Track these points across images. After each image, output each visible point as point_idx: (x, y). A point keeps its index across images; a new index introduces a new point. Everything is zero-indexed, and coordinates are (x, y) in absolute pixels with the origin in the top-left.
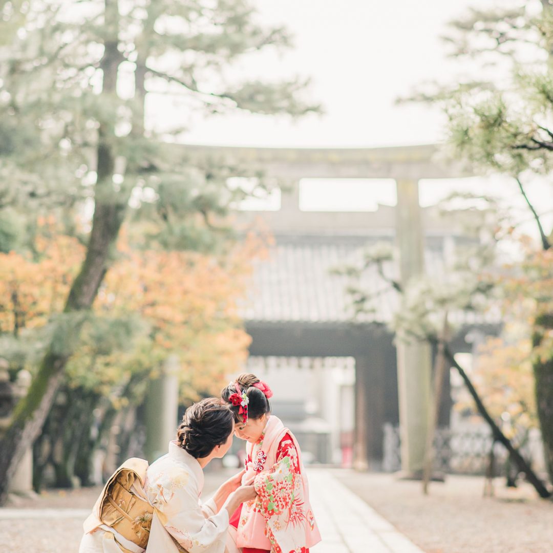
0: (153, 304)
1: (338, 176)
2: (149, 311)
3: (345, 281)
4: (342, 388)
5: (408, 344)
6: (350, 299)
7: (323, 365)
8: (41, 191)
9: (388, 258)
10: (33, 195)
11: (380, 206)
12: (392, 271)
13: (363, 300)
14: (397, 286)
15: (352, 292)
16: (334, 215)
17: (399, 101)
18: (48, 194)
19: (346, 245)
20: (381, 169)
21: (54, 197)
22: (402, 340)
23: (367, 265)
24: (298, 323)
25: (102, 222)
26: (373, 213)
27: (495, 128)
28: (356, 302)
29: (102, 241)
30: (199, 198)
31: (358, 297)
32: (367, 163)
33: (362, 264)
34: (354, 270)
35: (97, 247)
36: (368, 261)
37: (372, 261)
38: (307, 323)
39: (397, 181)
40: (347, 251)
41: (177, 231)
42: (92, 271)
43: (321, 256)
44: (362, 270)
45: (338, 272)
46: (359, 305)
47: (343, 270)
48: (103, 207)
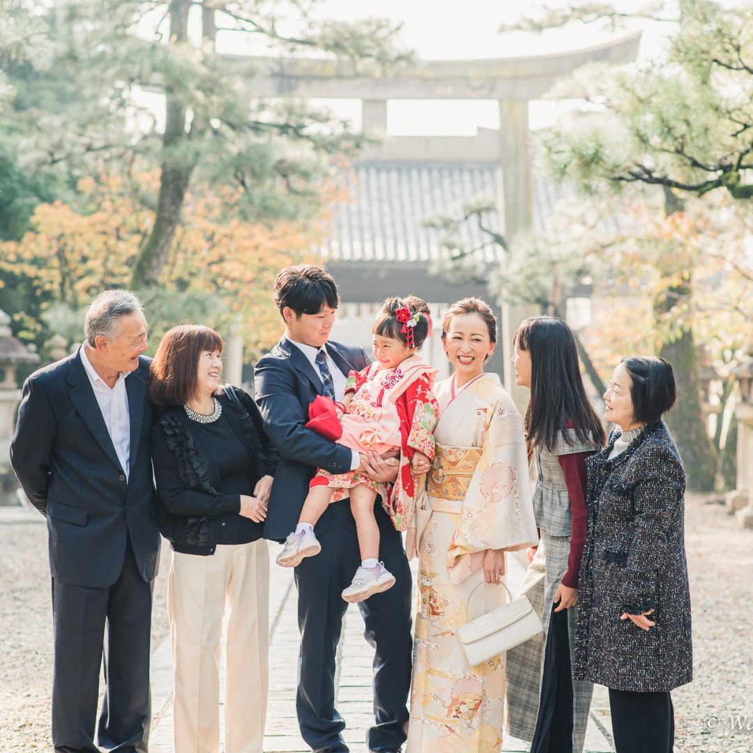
0: (221, 260)
1: (431, 96)
2: (215, 269)
3: (443, 234)
5: (513, 304)
6: (446, 254)
8: (97, 144)
9: (489, 209)
10: (89, 148)
11: (479, 128)
12: (497, 223)
13: (462, 255)
14: (498, 240)
15: (451, 246)
17: (503, 29)
18: (107, 147)
19: (440, 170)
20: (482, 87)
21: (115, 151)
22: (506, 300)
23: (466, 218)
24: (382, 262)
25: (171, 186)
26: (471, 139)
27: (593, 166)
28: (454, 259)
29: (173, 208)
30: (281, 162)
31: (456, 253)
32: (466, 79)
33: (461, 216)
34: (452, 221)
35: (166, 215)
36: (468, 213)
37: (472, 212)
38: (393, 262)
39: (501, 102)
40: (441, 177)
41: (257, 201)
42: (162, 242)
43: (410, 181)
44: (459, 222)
45: (432, 225)
46: (457, 262)
47: (438, 222)
48: (173, 171)
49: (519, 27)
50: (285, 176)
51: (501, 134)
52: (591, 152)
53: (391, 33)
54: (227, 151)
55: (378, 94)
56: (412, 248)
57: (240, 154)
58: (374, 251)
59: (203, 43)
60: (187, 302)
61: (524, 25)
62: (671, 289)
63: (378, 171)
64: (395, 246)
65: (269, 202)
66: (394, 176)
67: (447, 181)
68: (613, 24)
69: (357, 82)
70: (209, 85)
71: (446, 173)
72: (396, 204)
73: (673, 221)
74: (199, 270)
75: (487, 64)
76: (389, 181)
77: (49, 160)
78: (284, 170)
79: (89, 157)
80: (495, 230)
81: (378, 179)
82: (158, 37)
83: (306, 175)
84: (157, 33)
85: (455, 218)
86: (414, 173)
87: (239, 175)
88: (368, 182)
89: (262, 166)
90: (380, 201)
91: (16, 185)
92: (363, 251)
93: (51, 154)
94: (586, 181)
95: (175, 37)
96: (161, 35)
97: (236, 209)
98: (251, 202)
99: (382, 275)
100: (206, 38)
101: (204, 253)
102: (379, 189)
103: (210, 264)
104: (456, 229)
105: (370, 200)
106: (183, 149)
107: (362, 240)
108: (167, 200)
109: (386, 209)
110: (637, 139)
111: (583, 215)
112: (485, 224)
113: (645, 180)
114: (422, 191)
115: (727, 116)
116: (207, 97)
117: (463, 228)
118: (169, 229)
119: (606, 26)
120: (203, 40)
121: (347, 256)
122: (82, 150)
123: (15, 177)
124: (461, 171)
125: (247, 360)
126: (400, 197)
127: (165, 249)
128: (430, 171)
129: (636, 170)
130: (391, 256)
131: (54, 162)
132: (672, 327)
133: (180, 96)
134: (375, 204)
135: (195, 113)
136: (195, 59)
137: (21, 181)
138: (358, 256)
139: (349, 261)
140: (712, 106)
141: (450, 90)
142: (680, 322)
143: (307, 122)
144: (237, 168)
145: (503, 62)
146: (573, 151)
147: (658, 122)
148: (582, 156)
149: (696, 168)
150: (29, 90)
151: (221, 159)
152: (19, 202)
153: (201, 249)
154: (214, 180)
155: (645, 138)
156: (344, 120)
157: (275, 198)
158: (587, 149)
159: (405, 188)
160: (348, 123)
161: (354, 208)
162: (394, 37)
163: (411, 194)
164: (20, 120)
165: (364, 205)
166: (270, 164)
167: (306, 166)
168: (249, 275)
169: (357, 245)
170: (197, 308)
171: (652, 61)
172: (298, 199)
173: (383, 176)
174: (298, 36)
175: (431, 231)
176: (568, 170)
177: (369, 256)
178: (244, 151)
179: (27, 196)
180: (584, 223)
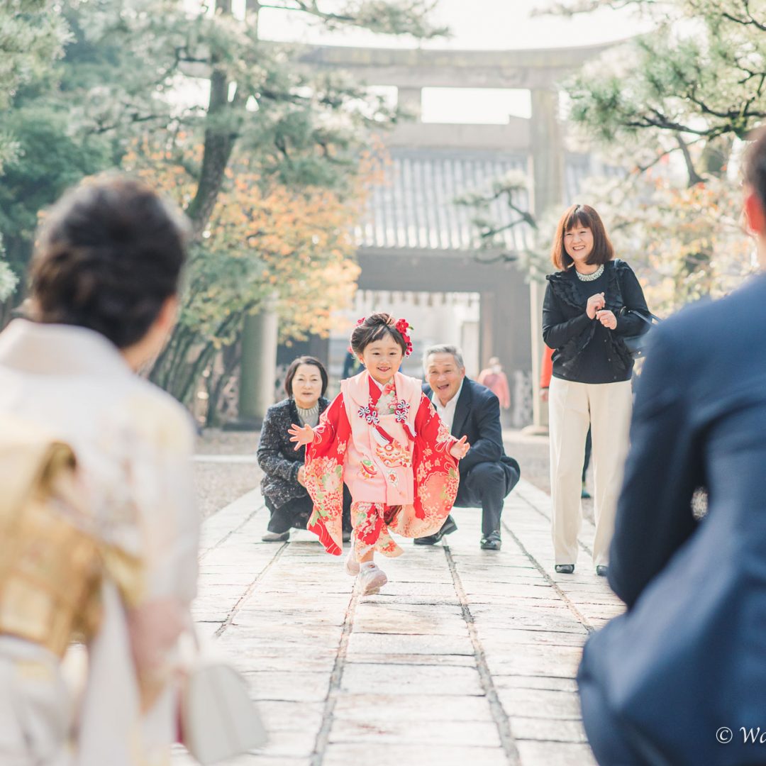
0: (259, 234)
2: (253, 242)
3: (472, 212)
4: (465, 324)
5: (540, 282)
6: (476, 232)
7: (444, 301)
8: (144, 114)
9: (518, 188)
10: (135, 118)
11: (511, 117)
12: (526, 203)
13: (492, 233)
14: (527, 218)
15: (480, 224)
16: (459, 128)
17: (534, 13)
18: (152, 117)
19: (473, 162)
20: (514, 77)
21: (159, 121)
22: (534, 278)
23: (497, 196)
24: (415, 249)
25: (215, 153)
26: (502, 127)
27: (610, 110)
28: (484, 236)
29: (216, 173)
30: (320, 130)
31: (486, 230)
32: (499, 68)
33: (491, 195)
34: (483, 199)
35: (210, 180)
36: (498, 191)
37: (502, 191)
38: (426, 250)
39: (533, 91)
40: (474, 168)
41: (297, 166)
42: (205, 206)
43: (443, 172)
44: (490, 200)
45: (464, 203)
46: (487, 239)
47: (469, 200)
48: (217, 137)
49: (550, 12)
50: (323, 145)
51: (533, 122)
52: (609, 96)
53: (426, 11)
54: (268, 118)
55: (413, 81)
56: (444, 235)
57: (281, 122)
58: (407, 239)
59: (246, 16)
60: (227, 263)
61: (555, 10)
62: (690, 255)
63: (412, 162)
64: (428, 234)
65: (308, 167)
66: (428, 167)
67: (479, 173)
68: (641, 10)
69: (392, 70)
70: (251, 56)
71: (478, 164)
72: (430, 194)
73: (694, 193)
74: (238, 242)
75: (520, 54)
76: (423, 172)
77: (98, 128)
78: (323, 139)
79: (136, 126)
80: (523, 208)
81: (412, 170)
82: (204, 9)
83: (343, 144)
84: (203, 5)
85: (486, 196)
86: (448, 164)
87: (280, 142)
88: (402, 173)
89: (302, 133)
90: (414, 191)
91: (63, 161)
92: (396, 238)
93: (100, 122)
94: (604, 126)
95: (220, 10)
96: (208, 7)
97: (278, 173)
98: (291, 167)
99: (415, 262)
100: (250, 11)
101: (243, 227)
102: (413, 179)
103: (248, 238)
104: (487, 207)
105: (403, 190)
106: (228, 116)
107: (396, 228)
108: (211, 166)
109: (420, 198)
110: (651, 85)
111: (609, 194)
112: (514, 202)
113: (659, 126)
114: (454, 182)
115: (735, 64)
116: (249, 67)
117: (493, 206)
118: (212, 194)
119: (634, 12)
120: (246, 13)
121: (380, 243)
122: (129, 119)
123: (62, 152)
124: (494, 163)
125: (282, 340)
126: (434, 188)
127: (208, 212)
128: (463, 163)
129: (651, 116)
130: (423, 244)
131: (102, 130)
132: (690, 291)
133: (223, 66)
134: (409, 194)
135: (239, 82)
136: (239, 30)
137: (67, 157)
138: (391, 243)
139: (383, 248)
140: (720, 53)
141: (483, 79)
142: (698, 287)
143: (345, 98)
144: (279, 135)
145: (535, 53)
146: (593, 96)
147: (671, 69)
148: (600, 101)
149: (706, 114)
150: (75, 73)
151: (263, 126)
152: (65, 175)
153: (241, 223)
154: (256, 146)
155: (658, 84)
156: (380, 95)
157: (313, 164)
158: (606, 94)
159: (439, 179)
160: (384, 99)
161: (388, 197)
162: (429, 14)
163: (444, 185)
164: (67, 100)
165: (398, 194)
166: (309, 133)
167: (344, 135)
168: (287, 249)
169: (390, 232)
170: (238, 269)
171: (667, 15)
172: (336, 167)
173: (417, 167)
174: (338, 13)
175: (462, 207)
176: (588, 115)
177: (402, 243)
178: (285, 119)
179: (72, 171)
180: (610, 202)
